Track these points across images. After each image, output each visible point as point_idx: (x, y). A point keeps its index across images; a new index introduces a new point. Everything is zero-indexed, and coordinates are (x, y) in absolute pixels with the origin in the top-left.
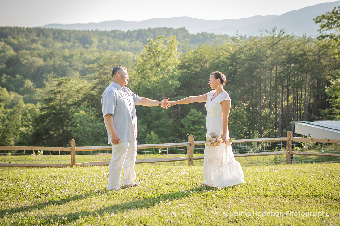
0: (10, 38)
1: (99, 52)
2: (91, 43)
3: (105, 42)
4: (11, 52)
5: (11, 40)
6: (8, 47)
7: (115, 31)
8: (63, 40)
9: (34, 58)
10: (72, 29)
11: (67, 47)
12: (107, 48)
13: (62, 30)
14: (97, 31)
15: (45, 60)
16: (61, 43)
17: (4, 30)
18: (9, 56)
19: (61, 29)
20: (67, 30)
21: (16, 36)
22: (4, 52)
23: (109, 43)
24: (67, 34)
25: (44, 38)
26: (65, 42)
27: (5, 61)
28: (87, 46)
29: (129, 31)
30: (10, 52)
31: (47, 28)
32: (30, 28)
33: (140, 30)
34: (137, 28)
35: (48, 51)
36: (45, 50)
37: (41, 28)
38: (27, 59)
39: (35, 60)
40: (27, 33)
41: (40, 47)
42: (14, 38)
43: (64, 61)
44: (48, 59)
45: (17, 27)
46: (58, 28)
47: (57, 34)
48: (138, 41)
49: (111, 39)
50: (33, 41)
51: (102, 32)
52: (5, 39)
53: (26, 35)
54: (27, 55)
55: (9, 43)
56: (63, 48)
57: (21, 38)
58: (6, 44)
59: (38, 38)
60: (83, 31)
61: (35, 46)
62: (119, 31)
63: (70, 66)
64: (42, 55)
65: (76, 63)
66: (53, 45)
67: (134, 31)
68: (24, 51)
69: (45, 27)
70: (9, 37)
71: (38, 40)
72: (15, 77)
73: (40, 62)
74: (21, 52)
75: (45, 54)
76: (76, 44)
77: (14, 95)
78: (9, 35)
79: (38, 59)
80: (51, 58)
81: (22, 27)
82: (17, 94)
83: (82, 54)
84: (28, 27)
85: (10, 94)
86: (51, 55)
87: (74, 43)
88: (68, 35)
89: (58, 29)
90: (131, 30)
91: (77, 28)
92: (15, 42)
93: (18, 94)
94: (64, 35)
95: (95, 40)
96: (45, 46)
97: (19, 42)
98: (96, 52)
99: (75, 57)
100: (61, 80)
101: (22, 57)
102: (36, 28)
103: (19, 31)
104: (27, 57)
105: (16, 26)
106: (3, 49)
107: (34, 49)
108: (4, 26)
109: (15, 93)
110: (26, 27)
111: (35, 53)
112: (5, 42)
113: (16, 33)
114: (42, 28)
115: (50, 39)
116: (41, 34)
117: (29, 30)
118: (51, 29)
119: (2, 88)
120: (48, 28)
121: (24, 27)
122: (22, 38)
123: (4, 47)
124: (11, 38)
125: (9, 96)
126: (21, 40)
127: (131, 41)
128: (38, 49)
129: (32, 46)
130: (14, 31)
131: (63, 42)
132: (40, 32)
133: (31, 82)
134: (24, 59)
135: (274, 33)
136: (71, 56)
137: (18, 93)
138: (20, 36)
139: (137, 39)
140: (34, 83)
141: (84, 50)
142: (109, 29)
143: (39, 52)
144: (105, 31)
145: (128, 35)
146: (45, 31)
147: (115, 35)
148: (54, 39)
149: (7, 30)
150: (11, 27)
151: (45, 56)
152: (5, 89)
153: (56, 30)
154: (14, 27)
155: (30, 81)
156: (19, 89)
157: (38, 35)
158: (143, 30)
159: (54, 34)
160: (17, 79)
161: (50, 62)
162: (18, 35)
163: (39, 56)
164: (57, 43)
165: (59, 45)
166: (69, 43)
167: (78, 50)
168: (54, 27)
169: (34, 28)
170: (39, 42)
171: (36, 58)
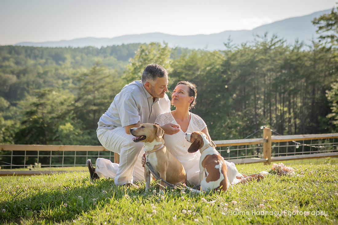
1: (74, 68)
2: (64, 60)
3: (78, 58)
7: (88, 48)
8: (35, 57)
9: (6, 75)
10: (44, 46)
11: (40, 64)
12: (81, 65)
14: (70, 48)
15: (18, 77)
19: (33, 46)
20: (39, 48)
23: (82, 59)
24: (39, 51)
25: (16, 56)
26: (38, 59)
28: (61, 62)
29: (102, 48)
33: (113, 45)
34: (111, 44)
35: (21, 68)
36: (17, 68)
39: (8, 77)
41: (12, 64)
43: (38, 78)
44: (22, 76)
46: (30, 45)
47: (29, 52)
48: (112, 57)
49: (84, 56)
50: (5, 59)
51: (75, 48)
56: (35, 65)
59: (9, 56)
60: (56, 48)
61: (6, 63)
62: (92, 47)
63: (45, 82)
64: (16, 72)
65: (50, 79)
66: (26, 63)
67: (108, 47)
69: (17, 45)
73: (13, 79)
75: (18, 71)
76: (49, 61)
79: (11, 76)
80: (24, 75)
83: (56, 70)
86: (25, 72)
87: (47, 59)
88: (41, 52)
90: (105, 46)
91: (50, 46)
94: (36, 52)
95: (68, 56)
96: (17, 63)
98: (70, 68)
99: (49, 74)
107: (6, 67)
111: (8, 70)
114: (14, 46)
115: (22, 56)
116: (13, 52)
117: (1, 48)
118: (23, 46)
120: (20, 46)
127: (105, 57)
128: (10, 66)
129: (4, 64)
131: (36, 59)
132: (12, 49)
135: (267, 38)
136: (46, 73)
139: (111, 54)
141: (58, 67)
142: (82, 45)
143: (11, 69)
144: (78, 47)
145: (102, 51)
146: (17, 49)
147: (89, 51)
148: (26, 57)
151: (18, 73)
153: (29, 47)
157: (10, 53)
158: (116, 46)
159: (26, 51)
161: (24, 79)
163: (13, 73)
164: (30, 60)
165: (31, 62)
166: (41, 60)
167: (52, 66)
168: (26, 45)
169: (6, 46)
170: (11, 59)
171: (9, 75)
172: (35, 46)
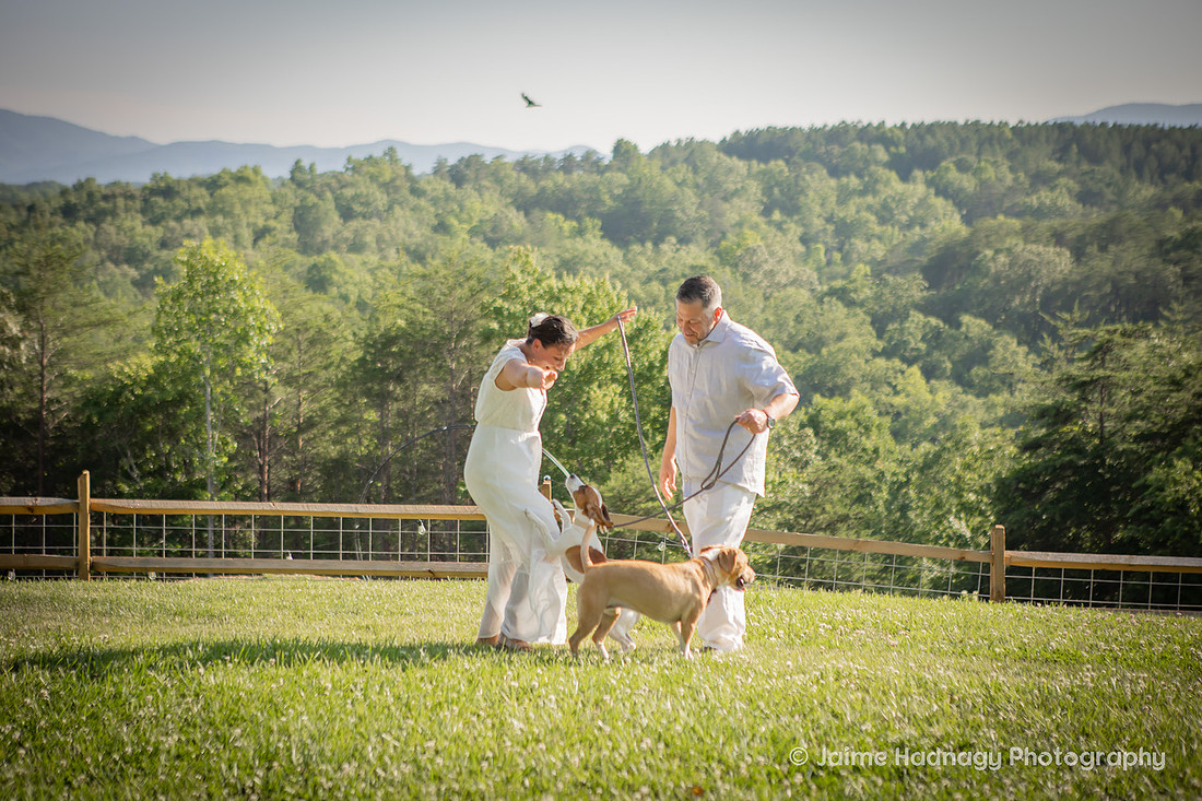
0: (947, 169)
4: (949, 224)
5: (953, 175)
6: (939, 202)
8: (1163, 174)
9: (1033, 247)
11: (1177, 201)
13: (1162, 129)
15: (1079, 254)
16: (1152, 183)
17: (928, 137)
18: (941, 237)
19: (1156, 125)
20: (1181, 131)
21: (972, 159)
22: (923, 226)
24: (1180, 147)
25: (1085, 167)
26: (1171, 178)
27: (924, 260)
30: (945, 223)
31: (1098, 123)
32: (1028, 125)
35: (1097, 216)
36: (1083, 215)
37: (1071, 124)
38: (1009, 250)
39: (1039, 256)
40: (1017, 145)
41: (1066, 201)
42: (962, 167)
43: (1157, 260)
44: (1093, 249)
45: (977, 123)
46: (1143, 121)
47: (1138, 149)
50: (1041, 179)
52: (930, 174)
53: (1011, 156)
54: (1007, 235)
55: (943, 191)
56: (1161, 205)
57: (989, 166)
58: (932, 191)
59: (1058, 167)
61: (1044, 196)
66: (1120, 193)
68: (1001, 218)
69: (1090, 121)
70: (943, 164)
71: (1060, 174)
72: (959, 325)
74: (990, 222)
75: (1080, 231)
77: (948, 395)
78: (944, 158)
79: (1050, 252)
80: (1103, 249)
81: (996, 123)
82: (959, 389)
84: (1021, 122)
85: (932, 391)
86: (1107, 236)
88: (1187, 152)
89: (1144, 124)
92: (968, 183)
93: (965, 392)
94: (1168, 149)
97: (983, 184)
100: (1107, 336)
101: (988, 245)
102: (1051, 123)
103: (984, 137)
104: (1009, 242)
105: (972, 119)
106: (921, 212)
107: (1039, 213)
108: (928, 121)
109: (954, 385)
110: (1013, 123)
111: (1043, 224)
112: (929, 183)
113: (973, 145)
114: (1079, 123)
115: (1108, 169)
116: (1074, 149)
117: (1026, 135)
118: (1114, 125)
119: (905, 366)
120: (1103, 125)
121: (1004, 125)
122: (995, 164)
123: (923, 202)
124: (952, 166)
125: (929, 397)
126: (990, 173)
128: (1060, 212)
129: (1034, 201)
130: (964, 142)
131: (1164, 181)
132: (1068, 139)
133: (1019, 344)
134: (997, 252)
136: (1191, 238)
137: (963, 386)
138: (986, 161)
140: (1030, 348)
143: (1056, 222)
146: (1089, 138)
148: (1122, 171)
149: (939, 135)
150: (953, 125)
151: (1081, 239)
152: (915, 370)
153: (1138, 127)
154: (966, 124)
155: (1015, 341)
156: (969, 370)
157: (1062, 154)
159: (1126, 149)
160: (963, 329)
162: (979, 154)
163: (1058, 238)
164: (1137, 185)
165: (1147, 192)
166: (1187, 185)
168: (1126, 120)
169: (1046, 124)
170: (1063, 181)
171: (1041, 248)
172: (1166, 122)
